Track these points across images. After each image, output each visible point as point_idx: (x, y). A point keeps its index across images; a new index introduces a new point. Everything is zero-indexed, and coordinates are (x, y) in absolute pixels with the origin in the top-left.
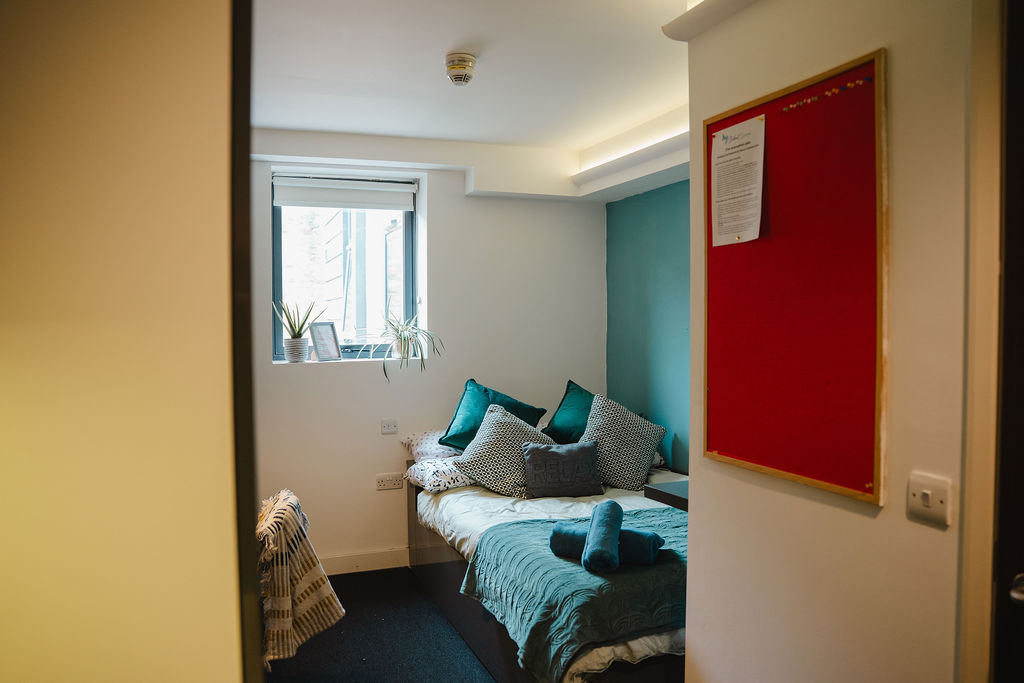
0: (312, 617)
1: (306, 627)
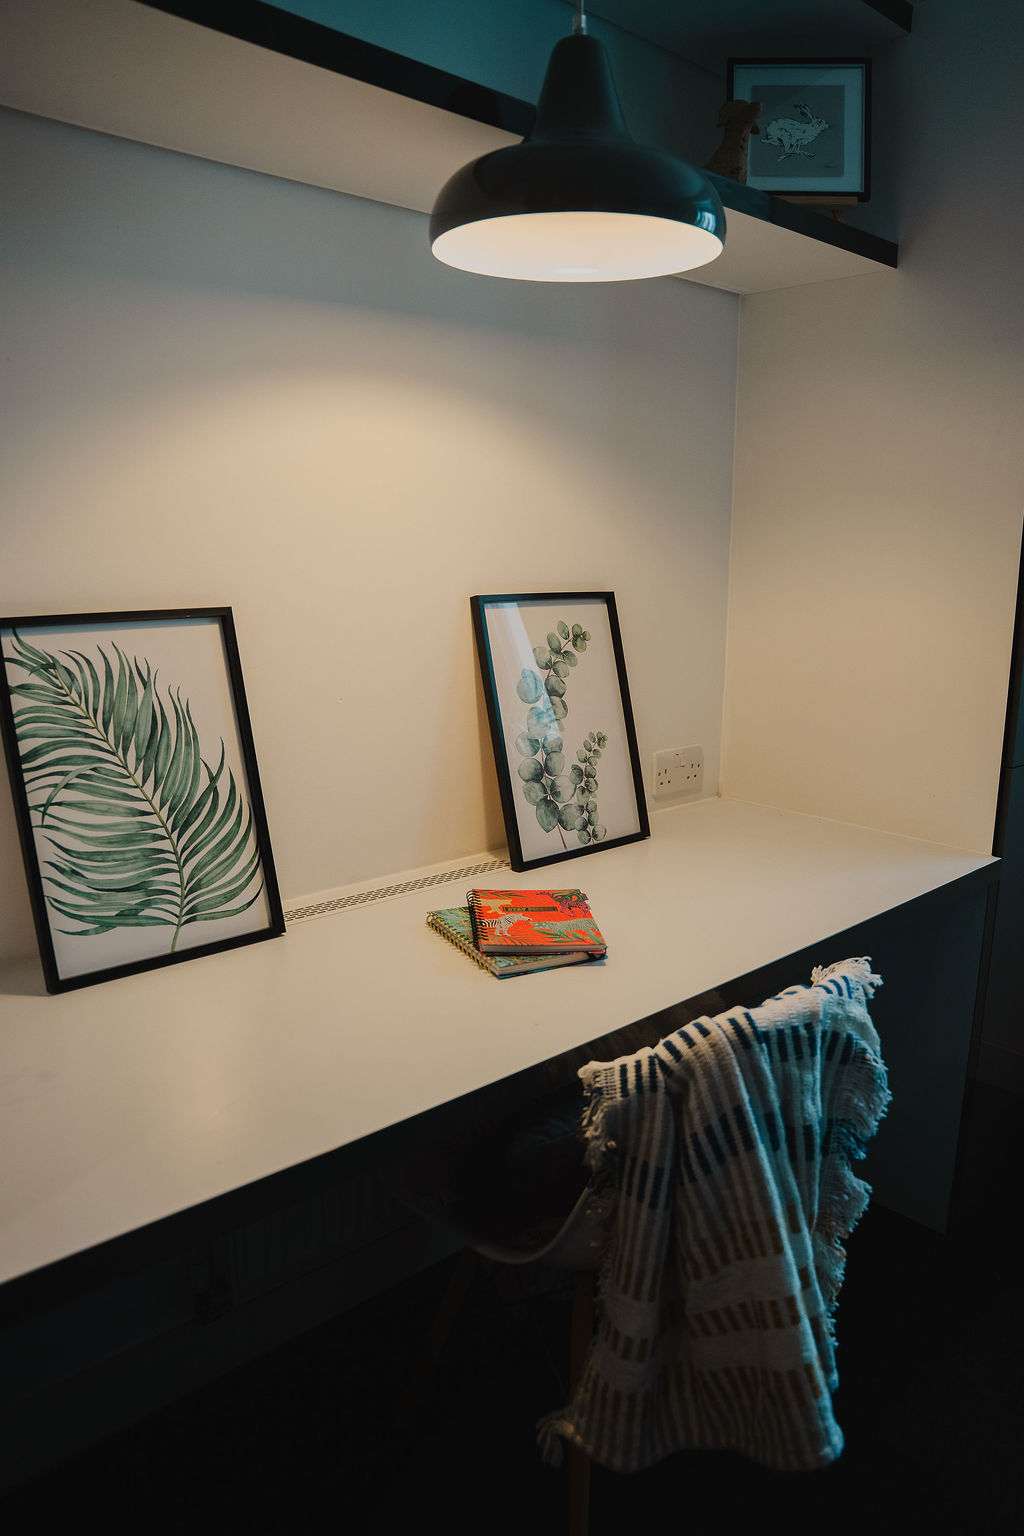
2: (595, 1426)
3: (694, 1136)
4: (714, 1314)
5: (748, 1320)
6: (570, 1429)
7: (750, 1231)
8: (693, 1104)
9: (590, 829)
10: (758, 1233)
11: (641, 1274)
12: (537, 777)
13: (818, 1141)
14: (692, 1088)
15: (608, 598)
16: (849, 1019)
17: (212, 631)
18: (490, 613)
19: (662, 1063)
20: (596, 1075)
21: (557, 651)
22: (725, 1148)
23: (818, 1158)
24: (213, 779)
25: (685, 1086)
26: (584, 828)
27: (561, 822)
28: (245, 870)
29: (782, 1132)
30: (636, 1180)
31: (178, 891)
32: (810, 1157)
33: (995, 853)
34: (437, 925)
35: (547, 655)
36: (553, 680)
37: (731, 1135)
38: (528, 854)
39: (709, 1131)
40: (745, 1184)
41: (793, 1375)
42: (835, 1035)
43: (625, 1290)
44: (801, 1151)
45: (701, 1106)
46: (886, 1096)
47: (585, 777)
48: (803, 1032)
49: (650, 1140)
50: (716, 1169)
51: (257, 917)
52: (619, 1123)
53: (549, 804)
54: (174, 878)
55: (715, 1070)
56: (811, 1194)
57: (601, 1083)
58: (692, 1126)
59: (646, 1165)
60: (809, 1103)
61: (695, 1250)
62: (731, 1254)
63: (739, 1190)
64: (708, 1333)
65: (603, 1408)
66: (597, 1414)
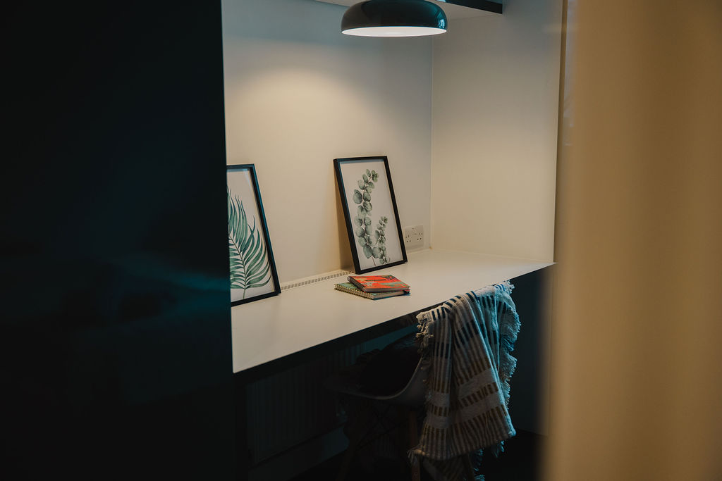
0: (478, 427)
1: (471, 435)
2: (429, 445)
3: (458, 332)
4: (469, 398)
5: (481, 397)
6: (420, 451)
7: (479, 363)
8: (457, 321)
9: (384, 258)
10: (482, 363)
11: (444, 382)
12: (362, 235)
13: (498, 336)
14: (456, 316)
15: (385, 159)
16: (504, 297)
17: (246, 173)
18: (343, 166)
19: (446, 309)
20: (423, 316)
21: (366, 182)
22: (469, 335)
23: (498, 343)
24: (252, 232)
25: (454, 317)
26: (382, 258)
27: (373, 254)
28: (265, 268)
29: (486, 331)
30: (440, 350)
31: (244, 275)
32: (496, 343)
33: (554, 261)
34: (339, 288)
35: (363, 184)
36: (366, 194)
37: (470, 331)
38: (363, 266)
39: (463, 329)
40: (476, 347)
41: (497, 408)
42: (500, 303)
43: (438, 390)
44: (493, 341)
45: (460, 321)
46: (519, 324)
47: (380, 235)
48: (490, 298)
49: (444, 334)
50: (466, 343)
51: (270, 288)
52: (433, 329)
53: (368, 246)
54: (242, 270)
55: (463, 306)
56: (497, 356)
57: (426, 317)
58: (457, 328)
59: (443, 344)
60: (494, 323)
61: (461, 373)
62: (473, 373)
63: (474, 349)
64: (466, 405)
65: (432, 437)
66: (430, 442)
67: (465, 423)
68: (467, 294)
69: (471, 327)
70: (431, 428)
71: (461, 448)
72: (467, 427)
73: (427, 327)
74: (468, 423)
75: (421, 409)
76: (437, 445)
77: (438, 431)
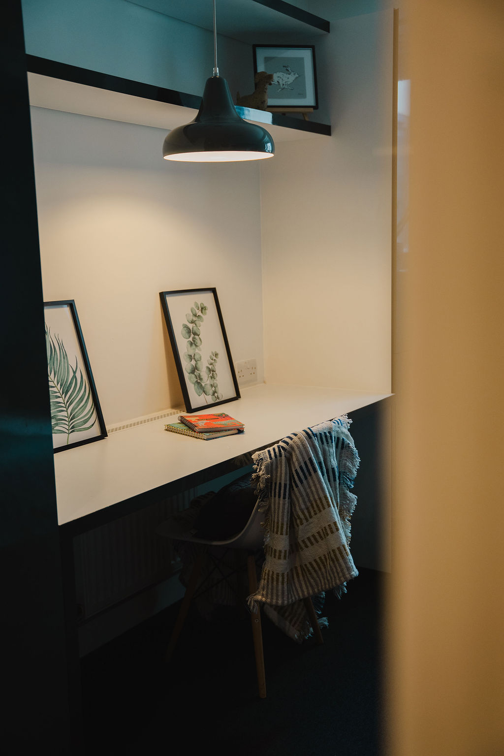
0: (320, 569)
1: (313, 578)
2: (270, 591)
3: (296, 471)
4: (309, 539)
5: (321, 537)
6: (259, 597)
7: (318, 502)
8: (294, 459)
9: (216, 395)
10: (321, 502)
11: (282, 524)
12: (193, 372)
13: (337, 474)
14: (293, 454)
15: (214, 291)
16: (342, 432)
17: (66, 310)
18: (169, 299)
19: (282, 447)
20: (259, 455)
21: (195, 315)
22: (307, 474)
23: (338, 481)
24: (75, 373)
25: (291, 455)
26: (213, 394)
27: (204, 392)
28: (89, 411)
29: (325, 469)
30: (277, 491)
31: (67, 419)
32: (335, 480)
33: (392, 392)
34: (169, 429)
35: (191, 318)
36: (195, 328)
37: (308, 468)
38: (194, 405)
39: (301, 468)
40: (315, 485)
41: (339, 548)
42: (338, 438)
43: (277, 533)
44: (332, 479)
45: (297, 460)
46: (358, 460)
47: (211, 371)
48: (328, 434)
49: (281, 473)
50: (305, 482)
51: (96, 431)
52: (270, 469)
53: (198, 383)
54: (65, 414)
55: (301, 446)
56: (337, 494)
57: (262, 456)
58: (295, 467)
59: (280, 484)
60: (332, 460)
61: (300, 513)
62: (313, 513)
63: (313, 488)
64: (307, 546)
65: (272, 583)
66: (270, 586)
67: (306, 565)
68: (304, 431)
69: (309, 465)
70: (271, 573)
71: (302, 591)
72: (309, 571)
73: (263, 467)
74: (308, 565)
75: (259, 553)
76: (277, 590)
77: (278, 575)
